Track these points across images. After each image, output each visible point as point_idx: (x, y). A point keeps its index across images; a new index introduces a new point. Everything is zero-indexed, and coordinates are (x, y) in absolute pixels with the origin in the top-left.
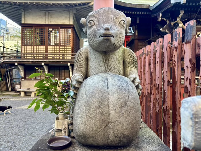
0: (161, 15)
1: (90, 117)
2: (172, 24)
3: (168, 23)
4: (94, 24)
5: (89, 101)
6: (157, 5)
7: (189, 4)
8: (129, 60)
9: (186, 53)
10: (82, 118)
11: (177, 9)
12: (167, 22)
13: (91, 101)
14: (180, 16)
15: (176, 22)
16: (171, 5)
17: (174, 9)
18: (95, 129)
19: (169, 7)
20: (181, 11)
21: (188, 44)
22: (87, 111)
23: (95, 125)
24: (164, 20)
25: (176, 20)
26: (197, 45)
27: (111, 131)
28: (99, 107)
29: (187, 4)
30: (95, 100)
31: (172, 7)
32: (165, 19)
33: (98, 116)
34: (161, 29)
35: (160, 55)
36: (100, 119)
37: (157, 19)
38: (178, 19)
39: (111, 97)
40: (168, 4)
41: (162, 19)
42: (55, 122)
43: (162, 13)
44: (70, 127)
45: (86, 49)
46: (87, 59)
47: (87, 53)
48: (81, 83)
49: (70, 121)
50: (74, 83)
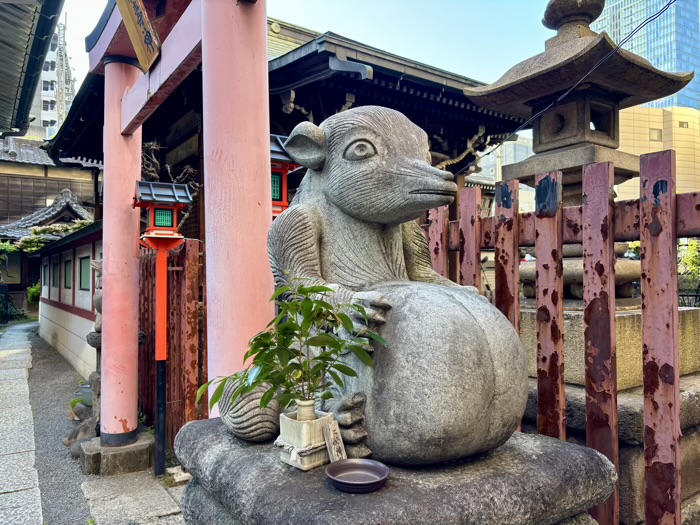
0: (293, 95)
1: (464, 388)
4: (376, 153)
5: (456, 353)
6: (284, 63)
7: (380, 82)
8: (416, 248)
9: (540, 237)
10: (443, 394)
13: (461, 351)
16: (329, 75)
18: (475, 414)
19: (322, 77)
20: (347, 95)
21: (545, 220)
22: (457, 376)
23: (475, 405)
24: (300, 111)
26: (565, 223)
27: (499, 414)
28: (479, 364)
29: (376, 82)
30: (469, 349)
31: (328, 80)
32: (303, 111)
33: (479, 384)
35: (444, 235)
36: (483, 389)
37: (283, 105)
39: (490, 338)
40: (319, 68)
41: (295, 109)
42: (305, 428)
43: (296, 91)
44: (352, 434)
45: (314, 211)
46: (320, 241)
47: (320, 223)
48: (385, 309)
49: (347, 417)
50: (369, 311)
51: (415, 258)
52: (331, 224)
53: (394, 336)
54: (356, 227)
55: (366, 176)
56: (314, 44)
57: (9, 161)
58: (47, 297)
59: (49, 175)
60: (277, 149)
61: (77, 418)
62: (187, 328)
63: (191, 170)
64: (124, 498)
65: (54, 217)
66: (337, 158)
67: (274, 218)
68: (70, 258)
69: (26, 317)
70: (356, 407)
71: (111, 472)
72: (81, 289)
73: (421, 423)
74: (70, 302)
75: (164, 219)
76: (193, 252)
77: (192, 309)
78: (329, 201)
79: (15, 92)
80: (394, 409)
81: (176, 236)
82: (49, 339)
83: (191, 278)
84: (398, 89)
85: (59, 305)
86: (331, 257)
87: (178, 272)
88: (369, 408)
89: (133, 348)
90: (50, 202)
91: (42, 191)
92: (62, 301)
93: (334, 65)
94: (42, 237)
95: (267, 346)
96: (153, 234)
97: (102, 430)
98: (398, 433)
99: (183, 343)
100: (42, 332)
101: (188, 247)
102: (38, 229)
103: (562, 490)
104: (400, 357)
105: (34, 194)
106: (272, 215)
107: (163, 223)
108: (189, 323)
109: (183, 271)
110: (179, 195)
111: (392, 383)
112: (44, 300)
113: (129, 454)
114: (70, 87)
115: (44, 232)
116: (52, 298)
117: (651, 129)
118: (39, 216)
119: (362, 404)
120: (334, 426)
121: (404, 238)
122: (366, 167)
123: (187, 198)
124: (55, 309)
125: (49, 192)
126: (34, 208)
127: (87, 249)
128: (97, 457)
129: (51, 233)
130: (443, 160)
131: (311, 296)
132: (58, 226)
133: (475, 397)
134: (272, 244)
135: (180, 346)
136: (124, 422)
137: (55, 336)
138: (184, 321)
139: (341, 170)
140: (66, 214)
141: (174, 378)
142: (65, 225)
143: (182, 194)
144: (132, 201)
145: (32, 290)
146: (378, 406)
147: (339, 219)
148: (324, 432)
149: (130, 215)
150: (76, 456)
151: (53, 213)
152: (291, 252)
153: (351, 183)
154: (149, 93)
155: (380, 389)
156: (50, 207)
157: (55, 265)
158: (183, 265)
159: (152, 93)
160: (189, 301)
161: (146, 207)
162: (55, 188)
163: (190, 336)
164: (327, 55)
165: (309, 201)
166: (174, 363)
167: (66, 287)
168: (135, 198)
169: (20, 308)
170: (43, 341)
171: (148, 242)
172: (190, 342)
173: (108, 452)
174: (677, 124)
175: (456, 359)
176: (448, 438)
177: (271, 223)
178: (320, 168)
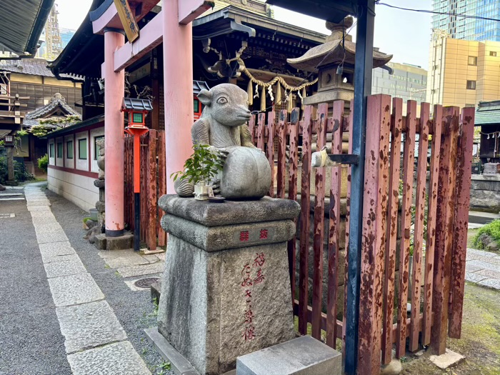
0: (209, 41)
1: (247, 175)
2: (228, 61)
3: (221, 58)
4: (227, 102)
5: (246, 165)
9: (291, 132)
10: (241, 177)
11: (238, 37)
12: (219, 57)
14: (241, 50)
15: (233, 59)
16: (231, 31)
17: (233, 37)
19: (227, 32)
20: (243, 42)
21: (293, 125)
22: (245, 172)
24: (214, 51)
25: (235, 56)
30: (250, 165)
31: (231, 34)
32: (216, 51)
34: (209, 69)
37: (203, 48)
38: (238, 56)
39: (257, 162)
40: (225, 26)
41: (210, 50)
42: (202, 187)
43: (211, 39)
44: (216, 191)
45: (207, 121)
46: (209, 132)
47: (209, 125)
48: (227, 153)
49: (215, 186)
50: (221, 154)
51: (245, 139)
52: (213, 126)
53: (229, 161)
54: (221, 127)
55: (223, 110)
56: (222, 12)
57: (18, 73)
58: (54, 164)
59: (45, 83)
60: (196, 88)
61: (87, 228)
62: (150, 177)
63: (149, 89)
64: (120, 258)
65: (50, 112)
66: (215, 103)
67: (195, 121)
68: (72, 139)
69: (34, 179)
70: (217, 183)
71: (112, 248)
72: (80, 158)
73: (235, 185)
74: (72, 167)
75: (138, 118)
76: (153, 137)
77: (153, 167)
78: (212, 118)
79: (29, 30)
80: (228, 182)
81: (144, 127)
82: (56, 190)
83: (152, 150)
84: (273, 39)
85: (64, 169)
86: (213, 138)
87: (144, 147)
88: (221, 183)
89: (121, 187)
90: (46, 102)
91: (41, 94)
92: (66, 166)
93: (233, 27)
94: (46, 125)
95: (190, 163)
96: (132, 127)
97: (106, 228)
98: (228, 189)
99: (148, 185)
100: (50, 187)
101: (150, 134)
102: (43, 120)
103: (278, 208)
104: (230, 167)
105: (35, 96)
106: (193, 119)
107: (138, 121)
108: (151, 174)
109: (148, 147)
110: (147, 106)
111: (227, 174)
112: (51, 167)
113: (120, 240)
114: (54, 18)
115: (47, 122)
116: (57, 165)
117: (469, 56)
118: (40, 111)
119: (219, 182)
120: (211, 189)
121: (241, 131)
122: (223, 107)
123: (150, 107)
124: (61, 172)
125: (45, 94)
126: (36, 106)
127: (85, 134)
128: (105, 241)
129: (51, 123)
130: (304, 82)
131: (204, 148)
132: (55, 119)
133: (251, 178)
134: (192, 133)
135: (146, 187)
136: (118, 225)
137: (61, 188)
138: (149, 173)
139: (216, 107)
140: (58, 110)
141: (143, 204)
142: (60, 118)
143: (147, 105)
144: (120, 108)
145: (41, 160)
146: (223, 182)
147: (216, 124)
148: (207, 190)
149: (119, 115)
150: (92, 242)
151: (50, 109)
152: (199, 135)
153: (218, 112)
154: (132, 54)
155: (224, 177)
156: (47, 105)
157: (58, 144)
158: (148, 143)
159: (135, 54)
160: (151, 163)
161: (127, 112)
162: (50, 92)
163: (152, 181)
164: (229, 20)
165: (205, 117)
166: (142, 196)
167: (68, 158)
168: (123, 107)
169: (31, 172)
170: (51, 192)
171: (130, 131)
172: (152, 184)
173: (110, 239)
174: (488, 53)
175: (245, 167)
176: (242, 190)
177: (193, 123)
178: (210, 105)
